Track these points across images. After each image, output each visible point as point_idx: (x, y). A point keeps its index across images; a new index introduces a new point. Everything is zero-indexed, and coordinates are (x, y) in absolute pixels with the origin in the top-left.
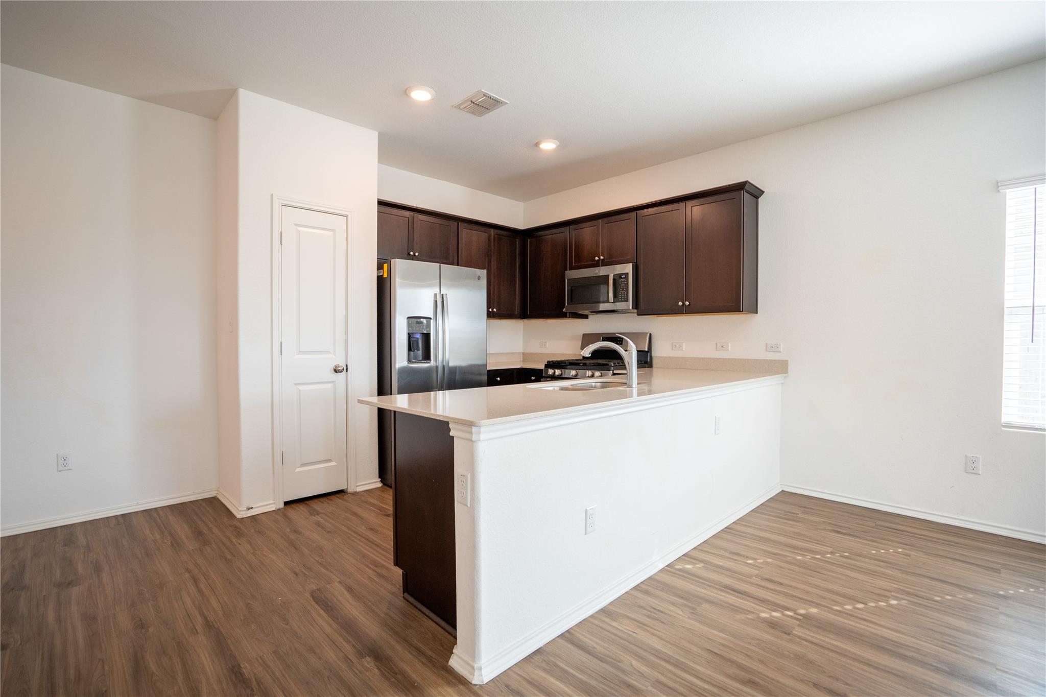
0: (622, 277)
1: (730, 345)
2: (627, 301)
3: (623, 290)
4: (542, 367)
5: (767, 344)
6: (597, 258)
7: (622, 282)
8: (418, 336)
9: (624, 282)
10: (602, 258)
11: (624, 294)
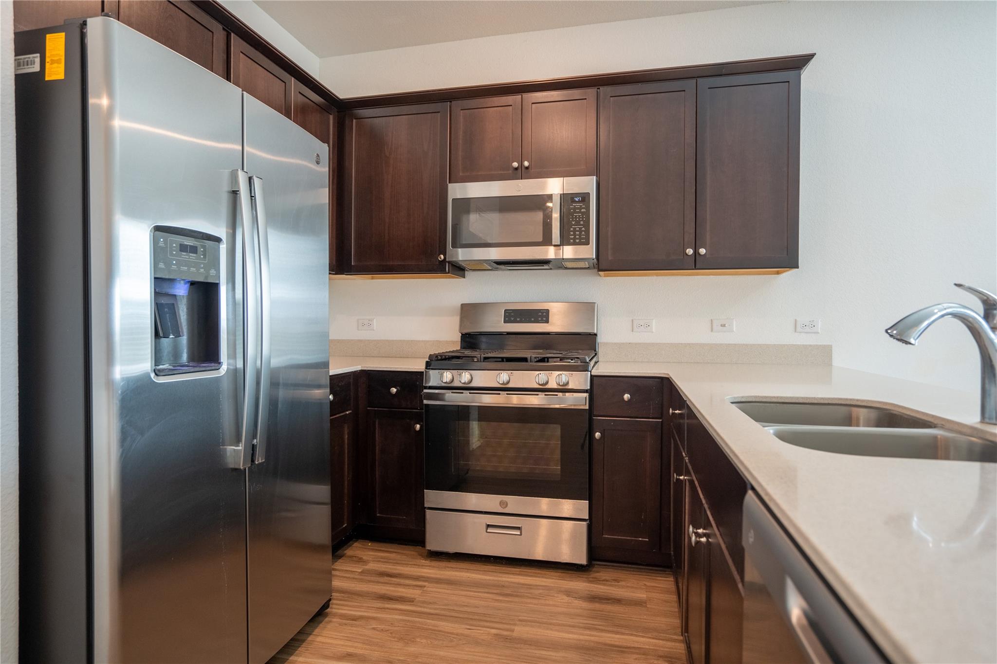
0: (577, 199)
1: (734, 322)
2: (587, 243)
3: (578, 223)
4: (418, 366)
5: (796, 320)
6: (515, 164)
7: (575, 209)
8: (181, 290)
9: (581, 208)
10: (526, 164)
11: (580, 231)
